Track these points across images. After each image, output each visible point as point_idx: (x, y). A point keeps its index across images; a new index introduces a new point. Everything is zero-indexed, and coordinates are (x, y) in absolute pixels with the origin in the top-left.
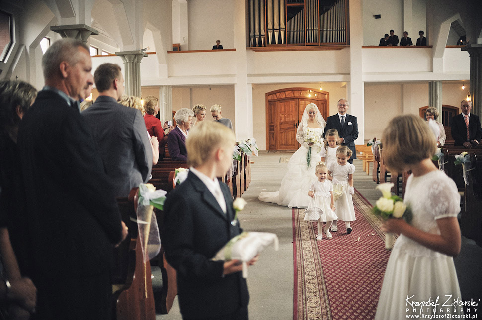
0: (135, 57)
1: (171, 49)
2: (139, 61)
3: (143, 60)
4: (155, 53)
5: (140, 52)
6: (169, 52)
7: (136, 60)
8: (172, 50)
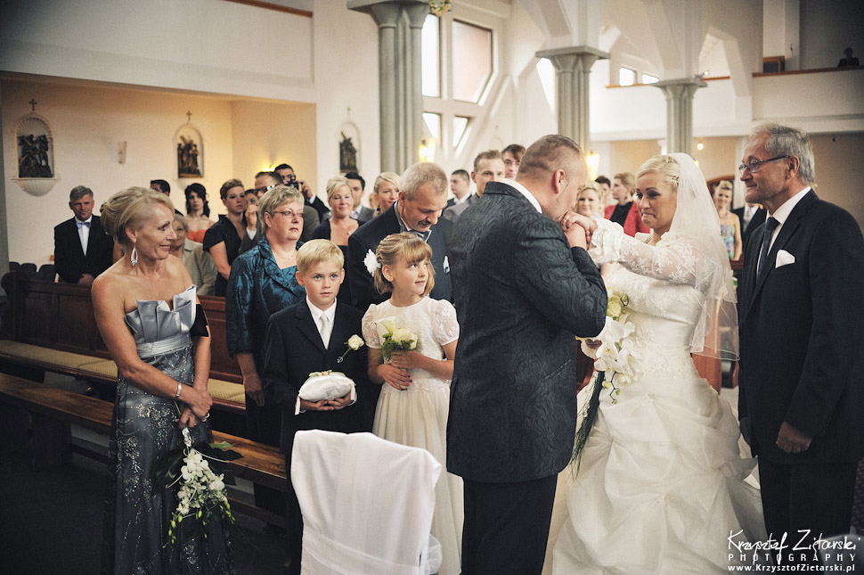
0: (683, 91)
1: (758, 68)
2: (690, 96)
3: (699, 94)
4: (728, 78)
5: (692, 81)
6: (755, 75)
7: (686, 94)
8: (761, 71)
